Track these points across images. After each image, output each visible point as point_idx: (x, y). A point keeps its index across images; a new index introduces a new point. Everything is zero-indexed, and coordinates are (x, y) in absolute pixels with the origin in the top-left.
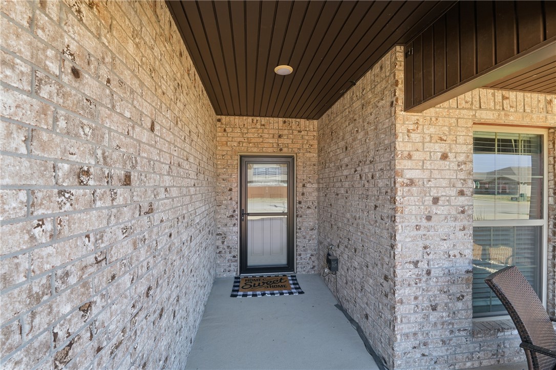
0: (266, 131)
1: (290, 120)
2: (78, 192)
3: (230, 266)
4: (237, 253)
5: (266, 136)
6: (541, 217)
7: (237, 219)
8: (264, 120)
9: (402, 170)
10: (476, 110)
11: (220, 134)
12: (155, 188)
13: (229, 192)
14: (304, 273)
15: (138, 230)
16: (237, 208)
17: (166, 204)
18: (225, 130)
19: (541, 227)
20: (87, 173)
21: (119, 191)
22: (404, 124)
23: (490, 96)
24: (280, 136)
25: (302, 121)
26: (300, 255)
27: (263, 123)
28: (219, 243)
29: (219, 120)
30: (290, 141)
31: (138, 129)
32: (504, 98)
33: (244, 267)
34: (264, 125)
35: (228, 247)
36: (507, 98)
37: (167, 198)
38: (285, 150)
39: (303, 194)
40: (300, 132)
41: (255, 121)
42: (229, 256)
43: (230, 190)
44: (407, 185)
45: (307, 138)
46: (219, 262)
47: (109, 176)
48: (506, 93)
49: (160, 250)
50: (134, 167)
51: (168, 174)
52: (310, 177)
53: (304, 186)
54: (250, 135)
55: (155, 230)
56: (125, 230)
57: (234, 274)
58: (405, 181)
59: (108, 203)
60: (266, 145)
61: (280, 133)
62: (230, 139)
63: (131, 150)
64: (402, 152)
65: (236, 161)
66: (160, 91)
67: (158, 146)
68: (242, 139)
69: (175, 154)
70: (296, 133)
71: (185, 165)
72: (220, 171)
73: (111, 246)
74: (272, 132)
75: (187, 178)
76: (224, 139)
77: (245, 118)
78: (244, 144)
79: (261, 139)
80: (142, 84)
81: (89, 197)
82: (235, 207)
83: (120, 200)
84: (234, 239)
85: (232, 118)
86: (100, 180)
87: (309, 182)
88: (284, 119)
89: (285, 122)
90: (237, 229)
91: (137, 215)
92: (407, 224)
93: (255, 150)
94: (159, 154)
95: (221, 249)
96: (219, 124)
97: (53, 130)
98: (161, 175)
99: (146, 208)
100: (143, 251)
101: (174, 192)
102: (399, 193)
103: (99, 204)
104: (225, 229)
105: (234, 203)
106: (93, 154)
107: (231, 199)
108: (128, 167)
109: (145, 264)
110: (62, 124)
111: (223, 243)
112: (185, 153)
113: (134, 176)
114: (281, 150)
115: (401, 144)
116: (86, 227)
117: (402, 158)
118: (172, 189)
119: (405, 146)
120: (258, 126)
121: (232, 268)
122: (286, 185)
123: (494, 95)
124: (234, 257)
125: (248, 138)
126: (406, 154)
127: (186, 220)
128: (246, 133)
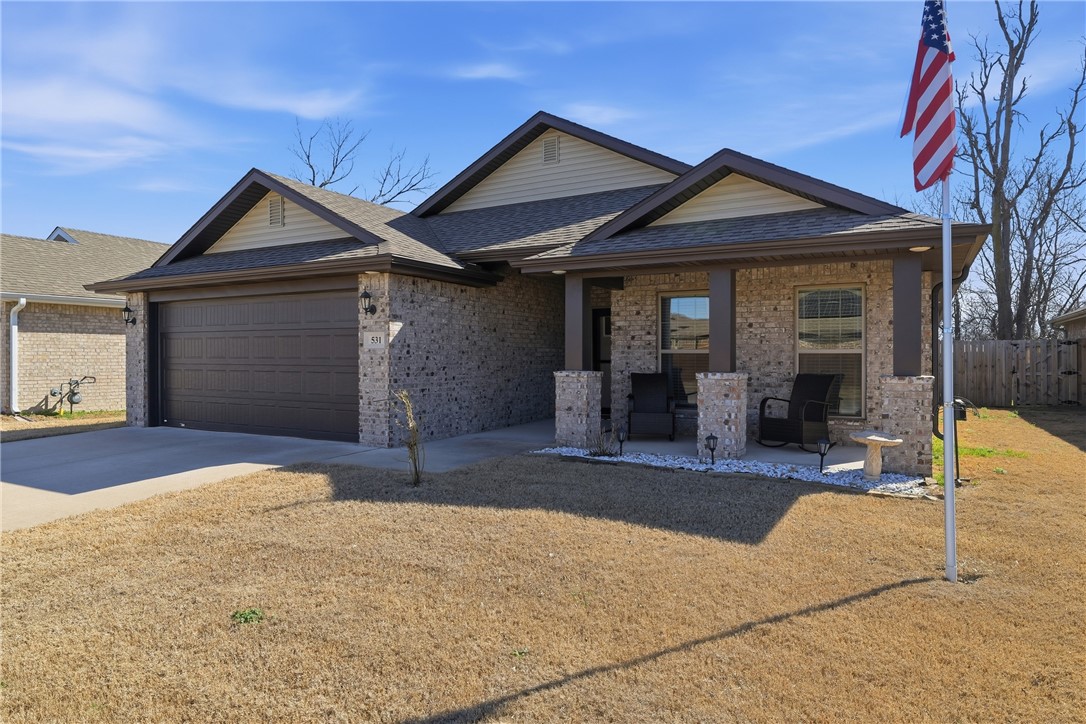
2: (485, 332)
9: (615, 322)
12: (505, 333)
15: (499, 345)
17: (511, 340)
20: (486, 329)
22: (615, 297)
31: (498, 315)
37: (511, 337)
44: (617, 330)
47: (491, 329)
49: (508, 356)
50: (497, 326)
51: (513, 328)
55: (505, 348)
56: (495, 344)
59: (490, 336)
63: (496, 322)
64: (614, 312)
66: (507, 298)
67: (507, 318)
83: (493, 336)
92: (617, 350)
99: (502, 339)
100: (501, 353)
101: (516, 336)
102: (613, 334)
103: (488, 335)
106: (487, 324)
109: (501, 357)
110: (482, 319)
112: (525, 318)
113: (498, 329)
115: (614, 308)
117: (614, 316)
118: (515, 334)
119: (616, 309)
126: (616, 313)
127: (526, 351)
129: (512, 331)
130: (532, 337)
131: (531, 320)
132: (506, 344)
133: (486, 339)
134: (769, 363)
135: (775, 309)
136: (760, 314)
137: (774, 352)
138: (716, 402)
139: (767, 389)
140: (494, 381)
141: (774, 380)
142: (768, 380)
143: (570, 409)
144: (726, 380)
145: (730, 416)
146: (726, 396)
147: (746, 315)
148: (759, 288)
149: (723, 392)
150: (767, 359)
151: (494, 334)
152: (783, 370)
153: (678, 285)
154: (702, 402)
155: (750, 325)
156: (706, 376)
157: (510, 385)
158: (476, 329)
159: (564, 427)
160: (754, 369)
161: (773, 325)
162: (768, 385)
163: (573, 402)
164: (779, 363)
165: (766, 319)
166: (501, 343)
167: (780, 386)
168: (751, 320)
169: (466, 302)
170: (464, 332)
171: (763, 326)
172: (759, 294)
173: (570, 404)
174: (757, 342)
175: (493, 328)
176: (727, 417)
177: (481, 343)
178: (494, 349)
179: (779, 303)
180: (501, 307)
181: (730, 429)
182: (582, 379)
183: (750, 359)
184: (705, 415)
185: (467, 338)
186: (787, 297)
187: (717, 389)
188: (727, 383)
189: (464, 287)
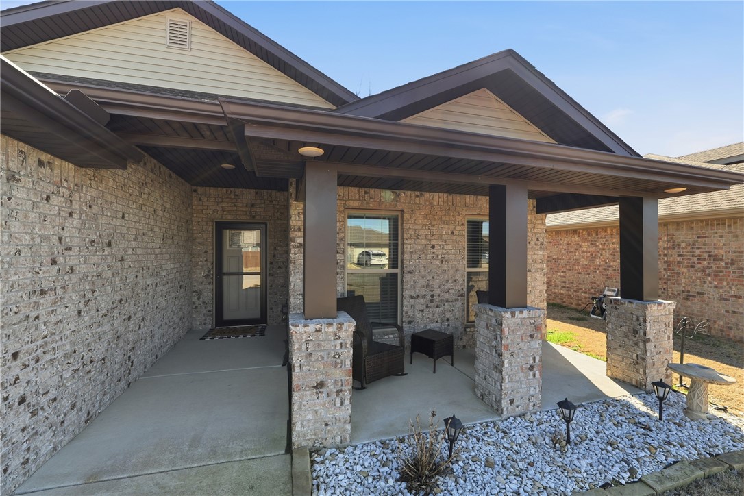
0: (239, 200)
1: (262, 191)
2: (91, 248)
3: (206, 320)
4: (212, 307)
5: (240, 205)
6: (397, 267)
7: (212, 278)
8: (237, 191)
9: (294, 238)
10: (346, 201)
11: (195, 203)
12: (125, 248)
13: (205, 255)
14: (275, 324)
15: (115, 268)
16: (213, 268)
17: (133, 258)
18: (200, 200)
19: (397, 273)
20: (94, 242)
21: (106, 249)
22: (296, 209)
23: (356, 191)
24: (253, 205)
25: (274, 193)
26: (271, 309)
27: (236, 193)
28: (195, 299)
29: (195, 191)
30: (262, 210)
31: (114, 220)
32: (366, 193)
33: (220, 320)
34: (237, 195)
35: (204, 303)
36: (368, 193)
37: (133, 254)
38: (258, 217)
39: (274, 256)
40: (271, 201)
41: (229, 191)
42: (204, 311)
43: (206, 252)
44: (298, 247)
45: (278, 207)
46: (194, 316)
47: (102, 243)
48: (367, 190)
49: (129, 282)
50: (112, 238)
51: (135, 240)
52: (280, 242)
53: (275, 249)
54: (224, 204)
55: (125, 271)
56: (109, 266)
57: (210, 327)
58: (297, 244)
59: (101, 253)
60: (239, 213)
61: (253, 202)
62: (205, 207)
63: (111, 230)
64: (294, 226)
65: (211, 227)
66: (128, 195)
67: (127, 225)
68: (217, 208)
69: (140, 228)
70: (267, 203)
71: (150, 234)
72: (195, 236)
73: (102, 271)
74: (244, 201)
75: (152, 242)
76: (200, 207)
77: (219, 189)
78: (219, 212)
79: (235, 208)
80: (117, 197)
81: (94, 250)
82: (211, 267)
83: (106, 253)
84: (209, 294)
85: (207, 189)
86: (98, 244)
87: (280, 245)
88: (257, 190)
89: (257, 193)
90: (212, 287)
91: (114, 261)
92: (297, 271)
93: (229, 217)
94: (127, 230)
95: (197, 305)
96: (194, 194)
97: (84, 228)
98: (129, 241)
99: (119, 257)
100: (118, 279)
101: (140, 251)
102: (292, 252)
103: (98, 253)
104: (200, 287)
105: (209, 264)
106: (96, 234)
107: (206, 260)
108: (110, 238)
109: (119, 286)
110: (87, 226)
111: (199, 299)
112: (149, 226)
113: (113, 242)
114: (254, 217)
115: (294, 222)
116: (93, 262)
117: (294, 230)
118: (137, 249)
119: (297, 223)
120: (232, 196)
121: (208, 321)
122: (259, 249)
123: (358, 191)
124: (209, 311)
125: (222, 207)
126: (297, 228)
127: (151, 270)
128: (220, 202)
129: (134, 244)
130: (157, 251)
131: (157, 229)
132: (126, 264)
133: (95, 259)
134: (447, 281)
135: (452, 233)
136: (440, 237)
137: (451, 271)
138: (522, 345)
139: (446, 304)
140: (107, 327)
141: (451, 296)
142: (447, 296)
143: (321, 385)
144: (532, 318)
145: (534, 360)
146: (532, 336)
147: (429, 237)
148: (440, 213)
149: (529, 333)
150: (446, 278)
151: (107, 250)
152: (458, 287)
153: (368, 203)
154: (507, 347)
155: (433, 247)
156: (513, 314)
157: (131, 324)
158: (75, 243)
159: (310, 417)
160: (436, 287)
161: (450, 247)
162: (447, 301)
163: (327, 374)
164: (455, 281)
165: (445, 242)
166: (119, 264)
167: (456, 300)
168: (434, 242)
169: (51, 188)
170: (45, 248)
171: (443, 249)
172: (440, 219)
173: (320, 378)
174: (438, 262)
175: (105, 241)
176: (532, 362)
177: (84, 269)
178: (108, 274)
179: (455, 228)
180: (119, 208)
181: (534, 375)
182: (342, 334)
183: (433, 278)
184: (510, 363)
185: (54, 262)
186: (460, 223)
187: (523, 329)
188: (532, 321)
189: (45, 157)
